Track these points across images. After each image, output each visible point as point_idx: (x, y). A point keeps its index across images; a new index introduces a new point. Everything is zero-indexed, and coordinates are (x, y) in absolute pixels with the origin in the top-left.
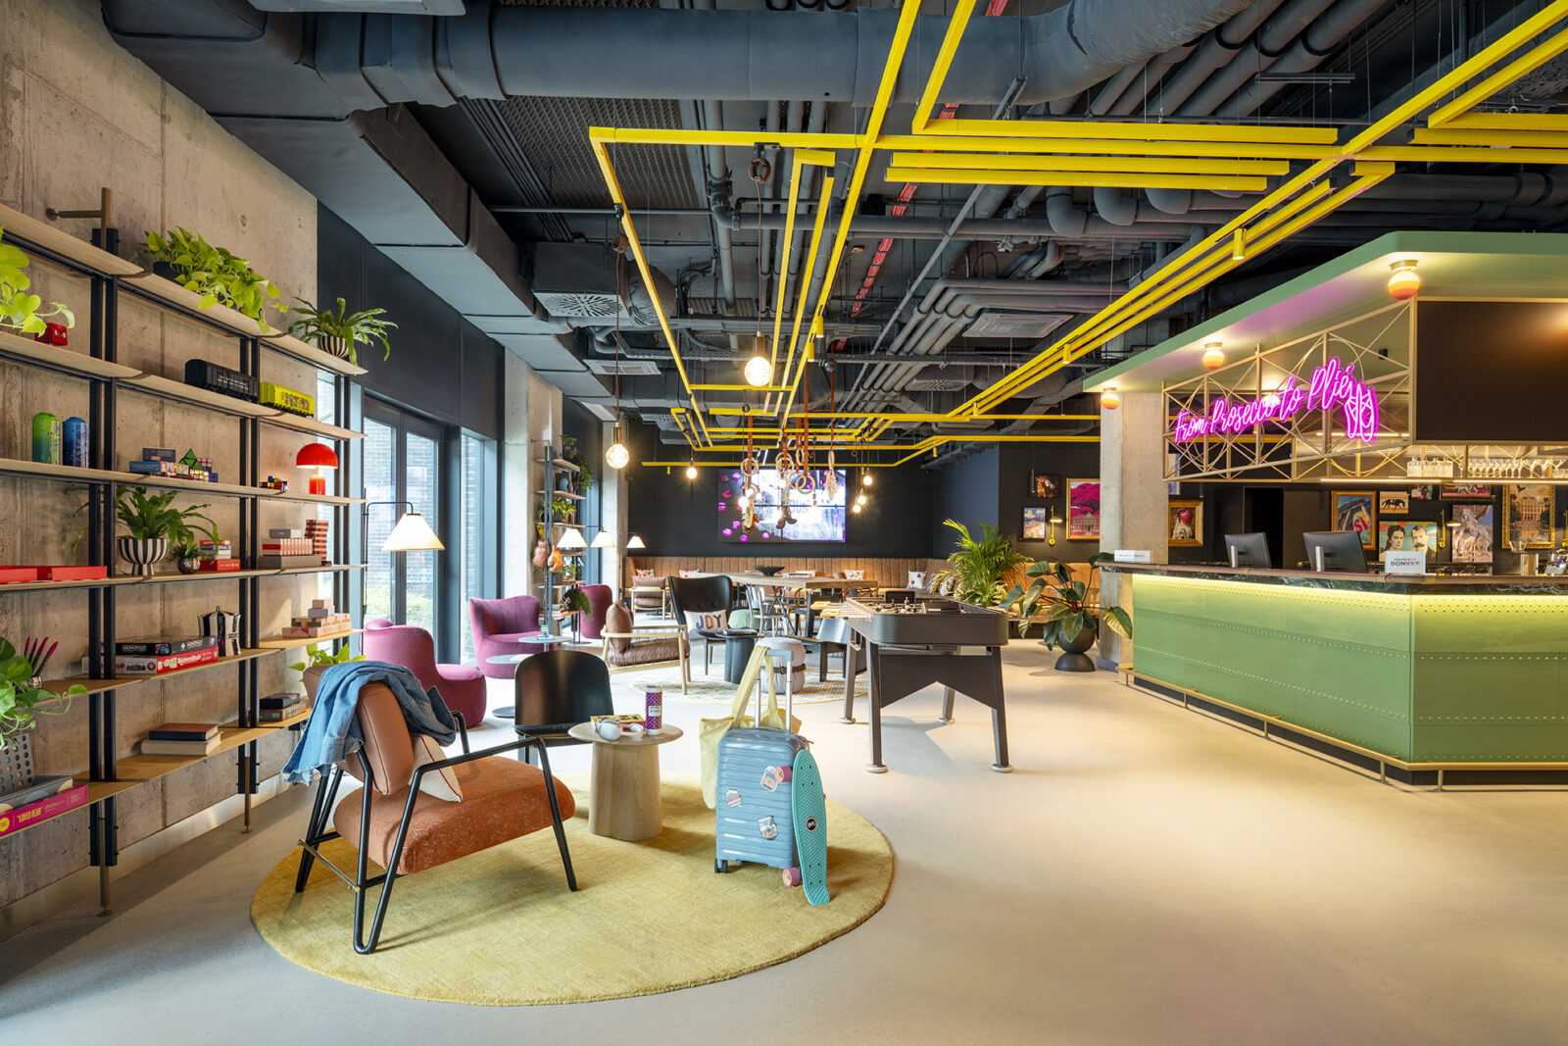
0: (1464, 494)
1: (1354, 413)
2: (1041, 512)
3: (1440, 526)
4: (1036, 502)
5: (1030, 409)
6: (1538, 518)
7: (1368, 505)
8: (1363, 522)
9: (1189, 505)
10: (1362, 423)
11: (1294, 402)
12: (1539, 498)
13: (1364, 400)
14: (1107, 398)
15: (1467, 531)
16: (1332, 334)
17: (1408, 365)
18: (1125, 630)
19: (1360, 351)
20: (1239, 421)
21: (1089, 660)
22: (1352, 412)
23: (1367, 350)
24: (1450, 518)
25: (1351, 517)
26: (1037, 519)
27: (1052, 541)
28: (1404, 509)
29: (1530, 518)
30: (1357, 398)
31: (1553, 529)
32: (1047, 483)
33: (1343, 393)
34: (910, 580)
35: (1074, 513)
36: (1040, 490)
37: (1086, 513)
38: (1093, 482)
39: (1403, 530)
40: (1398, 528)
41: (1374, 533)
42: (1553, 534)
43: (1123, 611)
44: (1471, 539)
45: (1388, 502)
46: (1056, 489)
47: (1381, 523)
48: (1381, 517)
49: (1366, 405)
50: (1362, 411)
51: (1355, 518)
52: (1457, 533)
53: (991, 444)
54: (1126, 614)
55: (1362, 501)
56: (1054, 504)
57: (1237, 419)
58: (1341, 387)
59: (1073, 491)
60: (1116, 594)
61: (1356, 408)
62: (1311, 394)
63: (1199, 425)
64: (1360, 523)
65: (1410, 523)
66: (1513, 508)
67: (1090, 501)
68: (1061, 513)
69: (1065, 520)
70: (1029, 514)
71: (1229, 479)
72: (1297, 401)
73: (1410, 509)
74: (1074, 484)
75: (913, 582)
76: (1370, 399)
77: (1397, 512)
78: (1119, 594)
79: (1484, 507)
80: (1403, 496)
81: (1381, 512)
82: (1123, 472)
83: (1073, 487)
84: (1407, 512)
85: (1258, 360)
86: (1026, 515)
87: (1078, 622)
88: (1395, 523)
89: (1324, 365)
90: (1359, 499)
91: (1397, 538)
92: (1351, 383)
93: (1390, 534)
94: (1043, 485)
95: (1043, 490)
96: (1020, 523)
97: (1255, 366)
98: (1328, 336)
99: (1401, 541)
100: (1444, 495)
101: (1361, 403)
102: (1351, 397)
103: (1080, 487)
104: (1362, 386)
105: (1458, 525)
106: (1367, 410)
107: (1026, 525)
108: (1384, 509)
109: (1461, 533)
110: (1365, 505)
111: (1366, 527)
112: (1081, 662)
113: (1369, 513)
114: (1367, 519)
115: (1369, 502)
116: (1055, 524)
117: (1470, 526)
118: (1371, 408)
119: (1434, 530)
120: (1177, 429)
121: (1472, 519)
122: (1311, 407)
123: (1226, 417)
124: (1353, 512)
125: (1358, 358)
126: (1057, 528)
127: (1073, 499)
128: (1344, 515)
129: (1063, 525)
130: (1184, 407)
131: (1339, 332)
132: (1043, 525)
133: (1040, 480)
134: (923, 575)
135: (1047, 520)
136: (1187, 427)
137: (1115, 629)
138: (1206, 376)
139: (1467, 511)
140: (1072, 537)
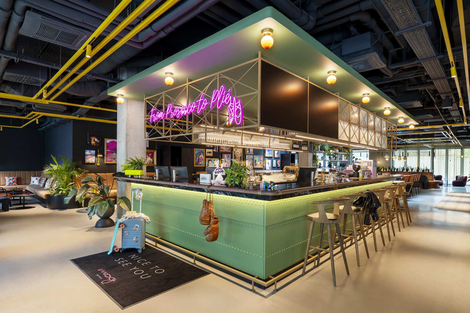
0: (225, 151)
1: (232, 111)
2: (93, 152)
3: (220, 160)
4: (91, 148)
5: (85, 103)
6: (239, 158)
7: (203, 153)
8: (202, 158)
9: (152, 151)
10: (236, 115)
11: (204, 105)
12: (240, 153)
13: (237, 105)
14: (120, 100)
15: (225, 161)
16: (221, 74)
17: (257, 90)
18: (128, 207)
19: (234, 82)
20: (179, 113)
21: (112, 221)
22: (231, 110)
23: (237, 82)
24: (222, 158)
25: (199, 157)
26: (92, 155)
27: (98, 164)
28: (211, 155)
29: (238, 158)
30: (233, 104)
31: (242, 161)
32: (96, 140)
33: (227, 102)
34: (32, 181)
35: (108, 153)
36: (93, 142)
37: (113, 153)
38: (114, 140)
39: (211, 161)
40: (210, 160)
41: (204, 161)
42: (242, 162)
43: (127, 198)
44: (226, 163)
45: (208, 152)
46: (100, 142)
47: (206, 159)
48: (206, 157)
49: (238, 107)
50: (235, 110)
51: (200, 157)
52: (223, 162)
53: (69, 120)
54: (129, 200)
55: (202, 152)
56: (99, 149)
57: (178, 112)
58: (226, 99)
59: (107, 144)
60: (124, 189)
61: (233, 108)
62: (212, 102)
63: (160, 115)
64: (201, 159)
65: (213, 159)
66: (235, 155)
67: (113, 148)
68: (102, 153)
69: (104, 156)
70: (87, 152)
71: (170, 141)
72: (206, 104)
73: (213, 155)
74: (108, 141)
75: (33, 182)
76: (240, 104)
77: (210, 155)
78: (125, 190)
79: (229, 154)
80: (211, 150)
81: (206, 155)
82: (127, 135)
83: (107, 142)
84: (212, 155)
85: (187, 86)
86: (86, 153)
87: (106, 205)
88: (210, 159)
89: (218, 88)
90: (200, 151)
91: (210, 163)
92: (230, 97)
93: (208, 162)
94: (94, 140)
95: (94, 143)
96: (84, 156)
97: (186, 88)
98: (220, 76)
99: (211, 164)
100: (221, 151)
101: (236, 106)
102: (231, 103)
103: (111, 142)
104: (236, 99)
105: (224, 159)
106: (238, 109)
107: (86, 157)
108: (208, 155)
109: (224, 162)
110: (202, 153)
111: (203, 160)
112: (108, 222)
113: (203, 155)
114: (203, 157)
115: (203, 152)
116: (100, 157)
117: (226, 160)
118: (240, 109)
119: (218, 161)
120: (151, 116)
121: (226, 157)
122: (212, 108)
123: (173, 111)
124: (199, 155)
125: (234, 86)
126: (100, 159)
127: (107, 147)
128: (197, 156)
129: (103, 157)
130: (154, 107)
131: (225, 74)
132: (94, 157)
133: (93, 138)
134: (39, 178)
135: (96, 155)
136: (155, 116)
137: (123, 207)
138: (164, 93)
139: (225, 156)
140: (107, 163)
